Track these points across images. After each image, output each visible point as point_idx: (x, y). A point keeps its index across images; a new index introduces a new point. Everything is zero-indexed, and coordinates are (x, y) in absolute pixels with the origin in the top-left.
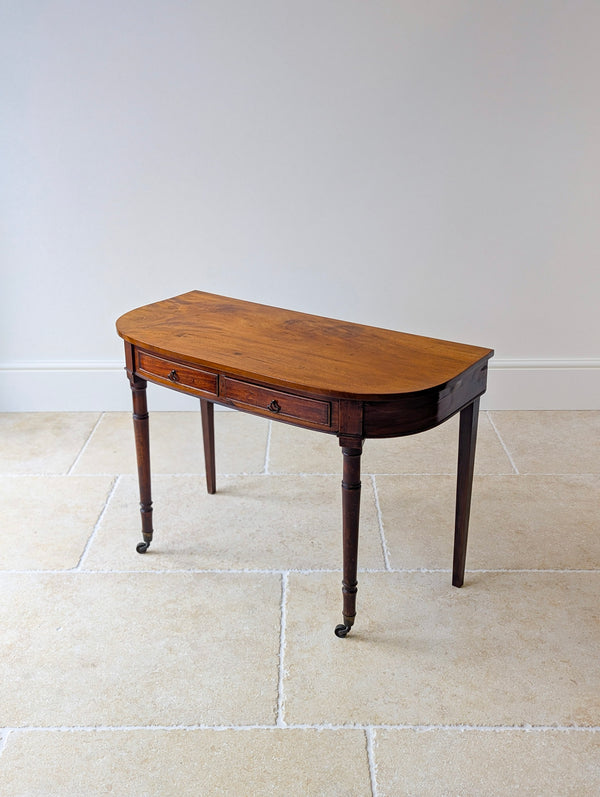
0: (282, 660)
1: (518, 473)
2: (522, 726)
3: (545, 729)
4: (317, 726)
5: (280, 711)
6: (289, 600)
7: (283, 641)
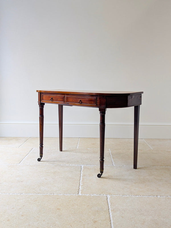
0: (81, 182)
1: (152, 149)
2: (157, 196)
3: (164, 197)
4: (91, 195)
5: (80, 192)
6: (83, 170)
7: (81, 178)
